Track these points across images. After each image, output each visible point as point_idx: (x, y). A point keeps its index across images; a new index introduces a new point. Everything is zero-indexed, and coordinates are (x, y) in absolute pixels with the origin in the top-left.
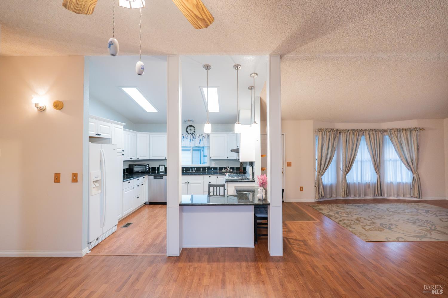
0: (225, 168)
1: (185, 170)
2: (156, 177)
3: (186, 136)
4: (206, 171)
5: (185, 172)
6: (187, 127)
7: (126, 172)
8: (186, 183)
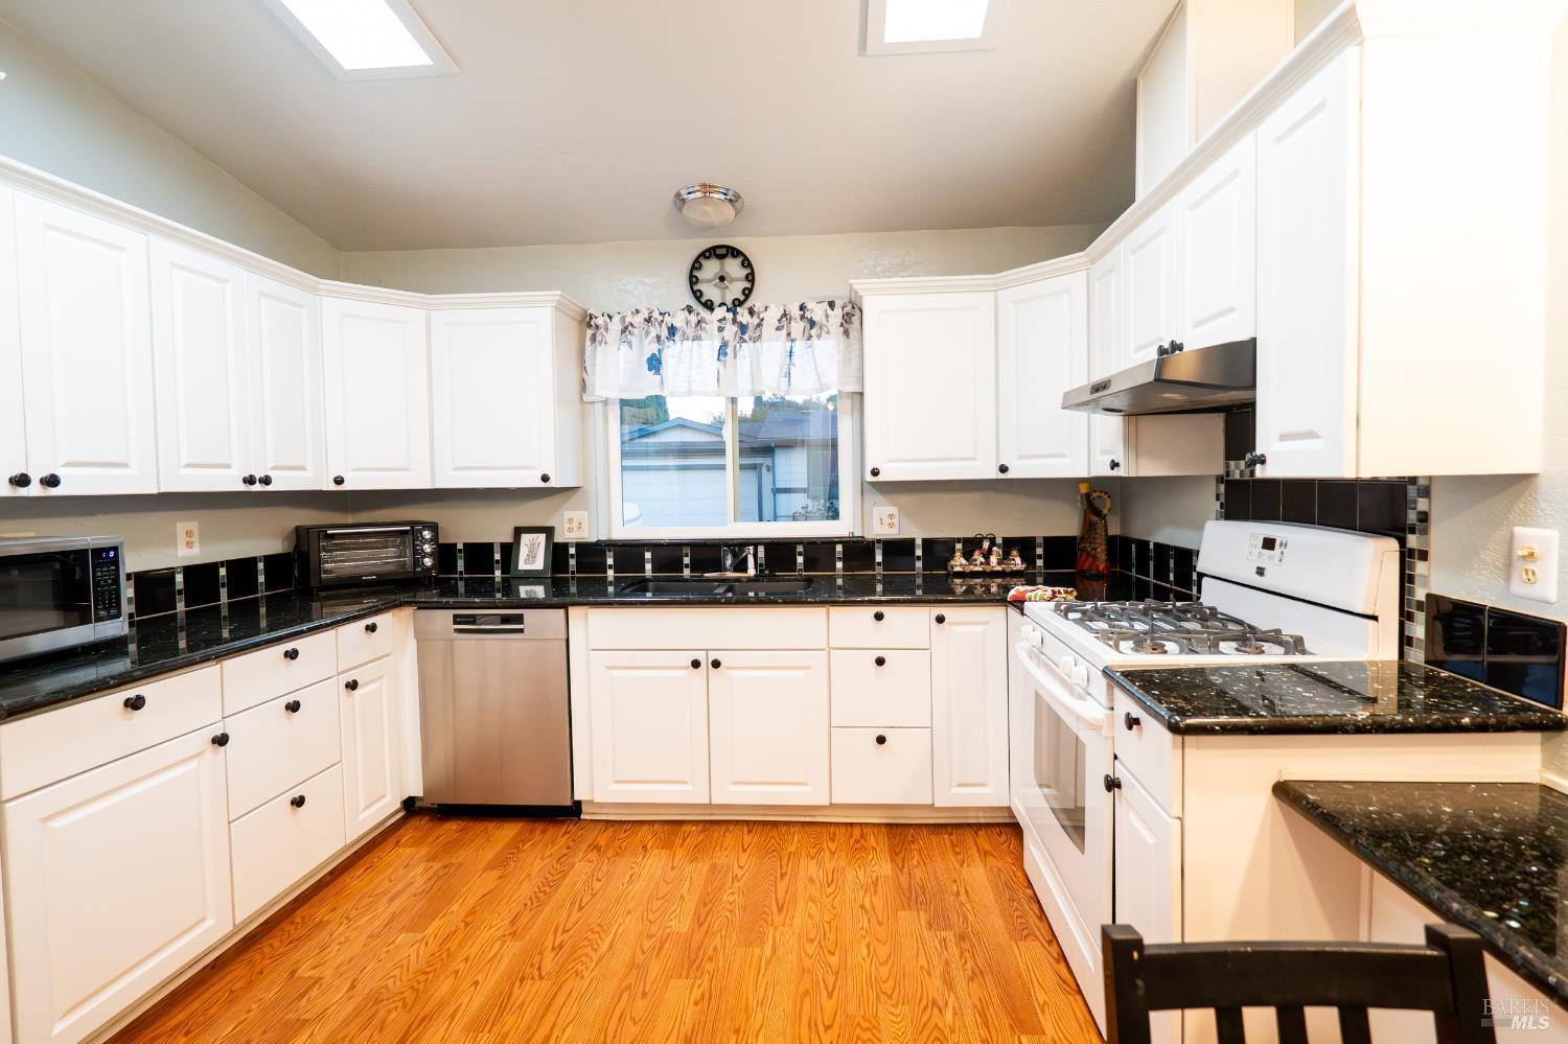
0: (971, 546)
1: (687, 560)
2: (473, 620)
3: (693, 319)
4: (834, 569)
5: (687, 572)
6: (697, 261)
7: (261, 579)
8: (696, 664)
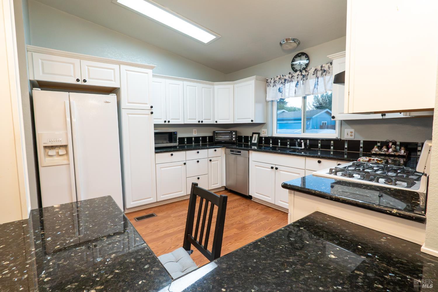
1: (288, 143)
2: (233, 151)
3: (290, 76)
4: (330, 148)
5: (288, 146)
6: (293, 59)
8: (272, 168)
